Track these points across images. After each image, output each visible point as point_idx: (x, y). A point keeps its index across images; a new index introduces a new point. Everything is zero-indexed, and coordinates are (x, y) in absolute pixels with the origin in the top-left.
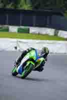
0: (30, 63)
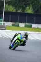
0: (18, 41)
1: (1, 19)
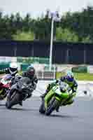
1: (47, 59)
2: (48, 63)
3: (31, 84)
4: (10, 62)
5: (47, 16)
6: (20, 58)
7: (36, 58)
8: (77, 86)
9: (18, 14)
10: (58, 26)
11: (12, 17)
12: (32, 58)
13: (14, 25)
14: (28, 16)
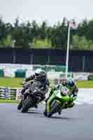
1: (64, 67)
2: (64, 71)
3: (42, 88)
4: (26, 70)
5: (63, 24)
6: (35, 65)
7: (52, 66)
8: (77, 91)
9: (34, 22)
10: (74, 34)
11: (29, 25)
12: (48, 66)
13: (30, 33)
14: (44, 24)
